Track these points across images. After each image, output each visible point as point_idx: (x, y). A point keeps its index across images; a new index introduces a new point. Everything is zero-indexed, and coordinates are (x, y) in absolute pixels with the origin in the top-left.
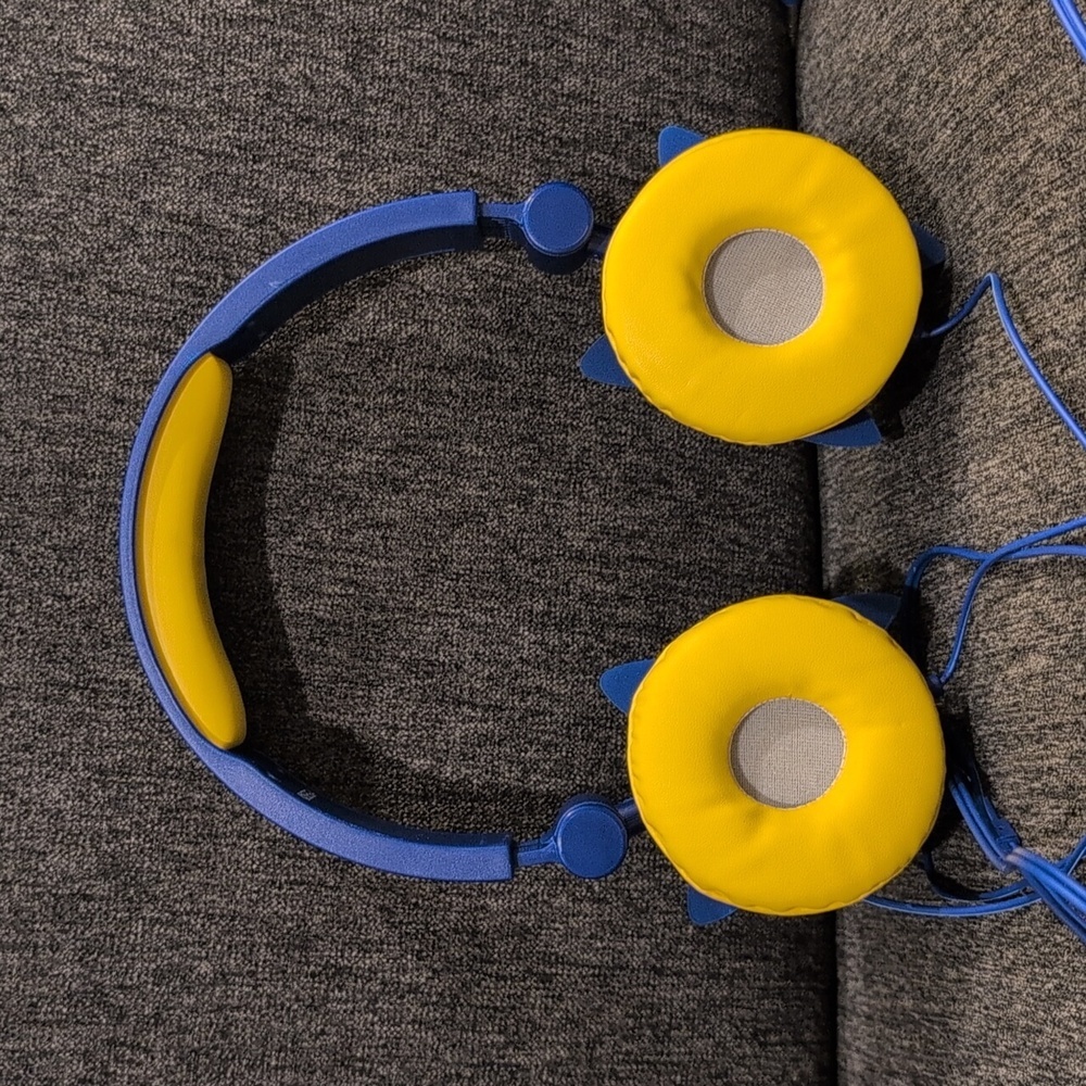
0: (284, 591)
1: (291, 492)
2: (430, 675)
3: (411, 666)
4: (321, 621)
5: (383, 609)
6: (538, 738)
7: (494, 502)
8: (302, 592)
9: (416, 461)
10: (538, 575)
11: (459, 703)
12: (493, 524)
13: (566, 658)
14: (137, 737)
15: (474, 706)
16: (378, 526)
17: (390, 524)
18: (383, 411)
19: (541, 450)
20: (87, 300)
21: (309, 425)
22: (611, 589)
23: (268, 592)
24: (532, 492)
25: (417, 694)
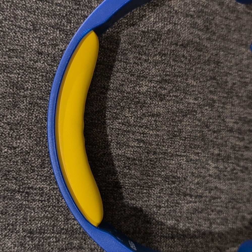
0: (113, 145)
1: (117, 99)
2: (174, 182)
3: (166, 178)
4: (129, 158)
5: (155, 153)
6: (215, 209)
7: (199, 106)
8: (120, 145)
9: (169, 87)
10: (215, 138)
11: (185, 195)
12: (199, 116)
13: (226, 173)
14: (48, 215)
15: (191, 196)
16: (153, 116)
17: (158, 115)
18: (156, 63)
19: (218, 83)
20: (26, 3)
21: (125, 69)
22: (241, 144)
23: (107, 145)
24: (214, 101)
25: (168, 192)
